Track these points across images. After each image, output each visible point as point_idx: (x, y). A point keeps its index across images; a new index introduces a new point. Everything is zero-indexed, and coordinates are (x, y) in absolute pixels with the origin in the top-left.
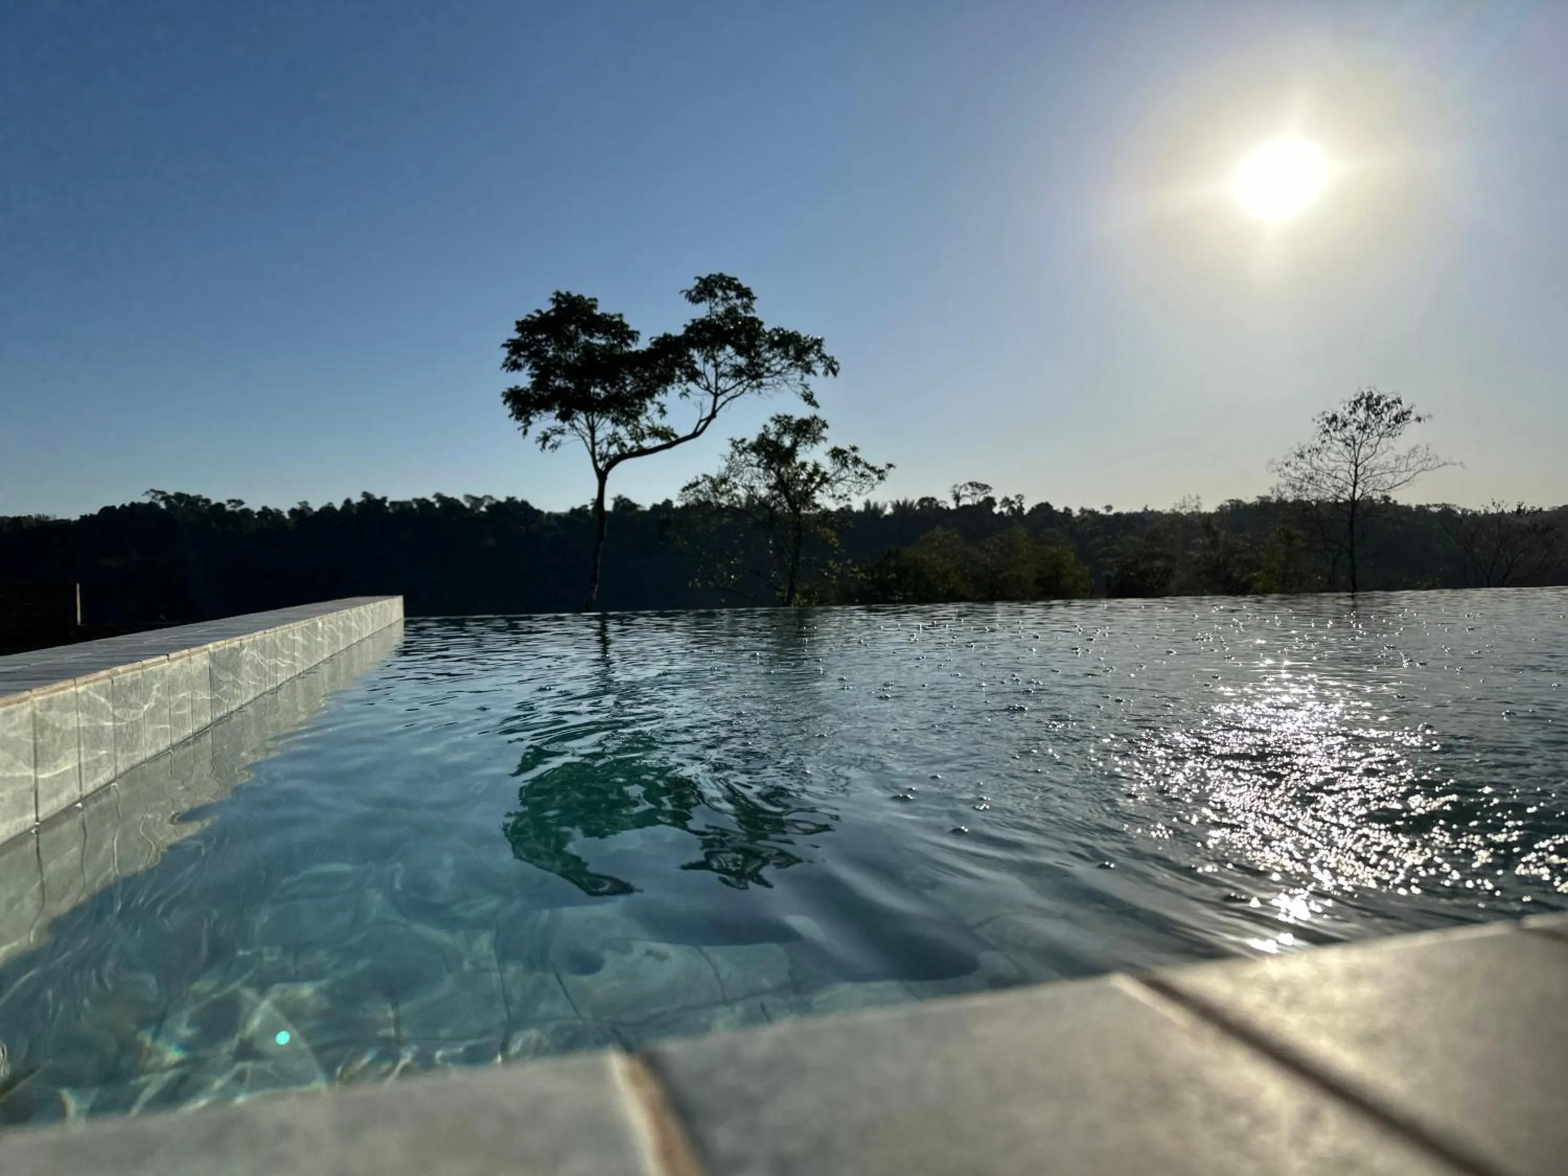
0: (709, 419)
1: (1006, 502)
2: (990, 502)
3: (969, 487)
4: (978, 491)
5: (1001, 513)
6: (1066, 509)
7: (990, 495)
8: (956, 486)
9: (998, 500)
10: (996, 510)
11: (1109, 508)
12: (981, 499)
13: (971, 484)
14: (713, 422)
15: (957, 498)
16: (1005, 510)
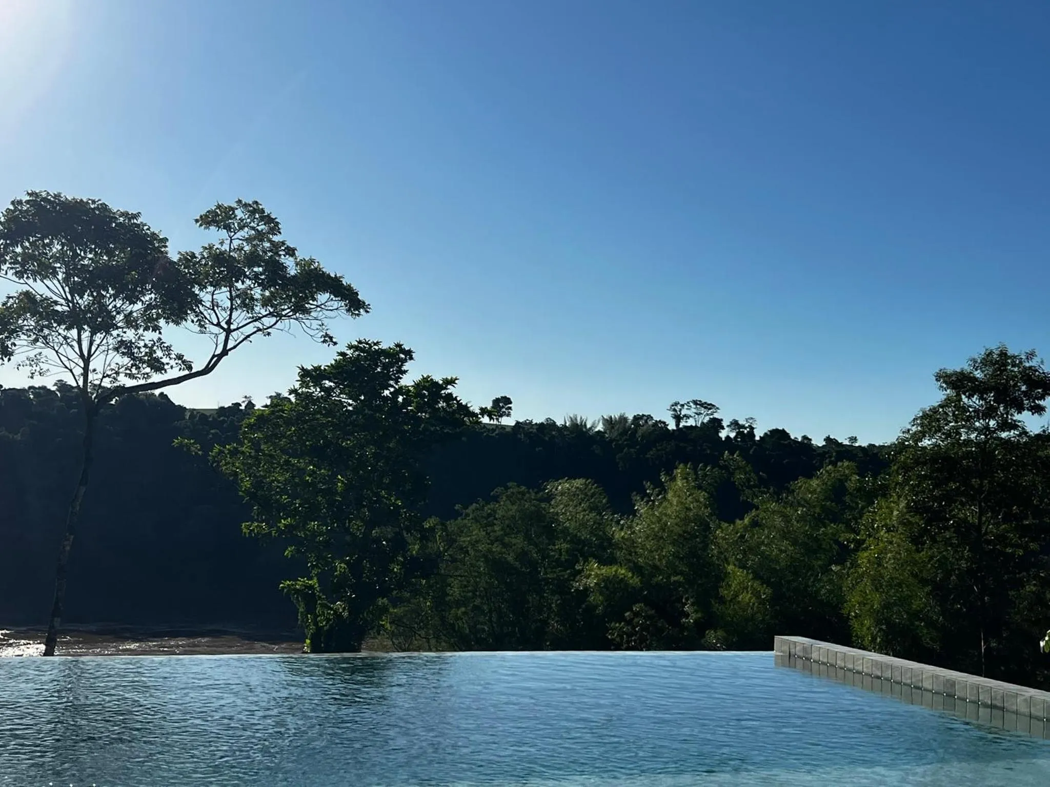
0: (220, 357)
1: (735, 424)
2: (716, 424)
3: (693, 406)
4: (703, 410)
5: (728, 437)
6: (805, 437)
7: (716, 416)
8: (676, 404)
9: (725, 423)
10: (723, 434)
11: (854, 439)
12: (706, 419)
13: (695, 402)
14: (225, 358)
15: (678, 418)
16: (732, 435)
